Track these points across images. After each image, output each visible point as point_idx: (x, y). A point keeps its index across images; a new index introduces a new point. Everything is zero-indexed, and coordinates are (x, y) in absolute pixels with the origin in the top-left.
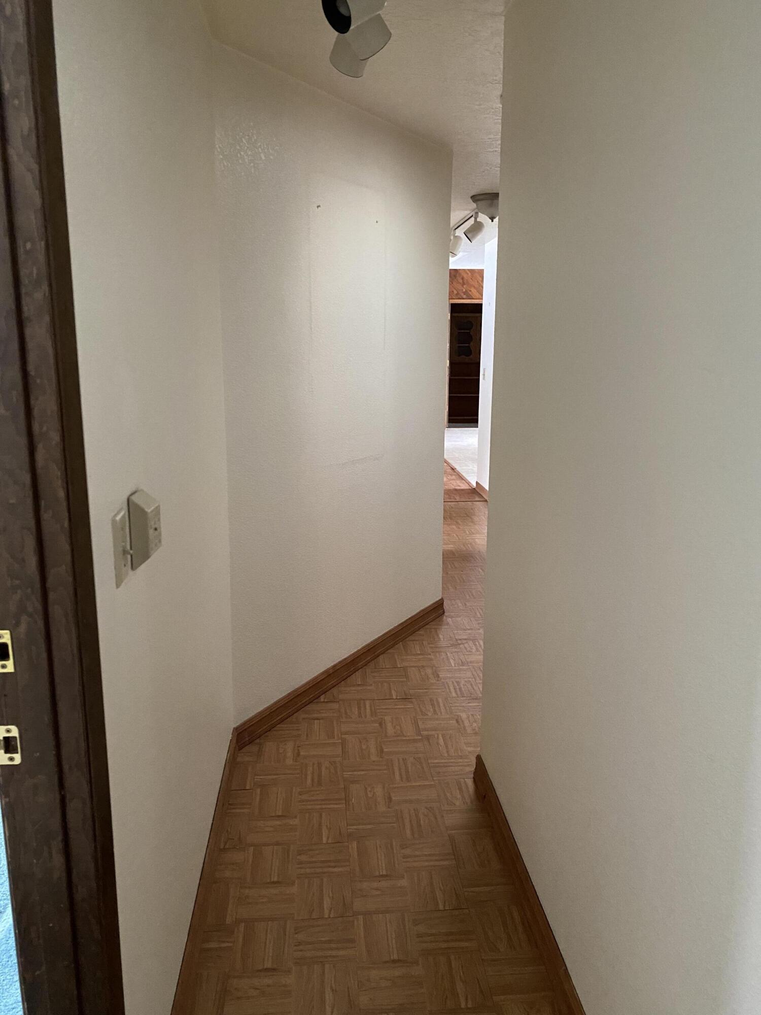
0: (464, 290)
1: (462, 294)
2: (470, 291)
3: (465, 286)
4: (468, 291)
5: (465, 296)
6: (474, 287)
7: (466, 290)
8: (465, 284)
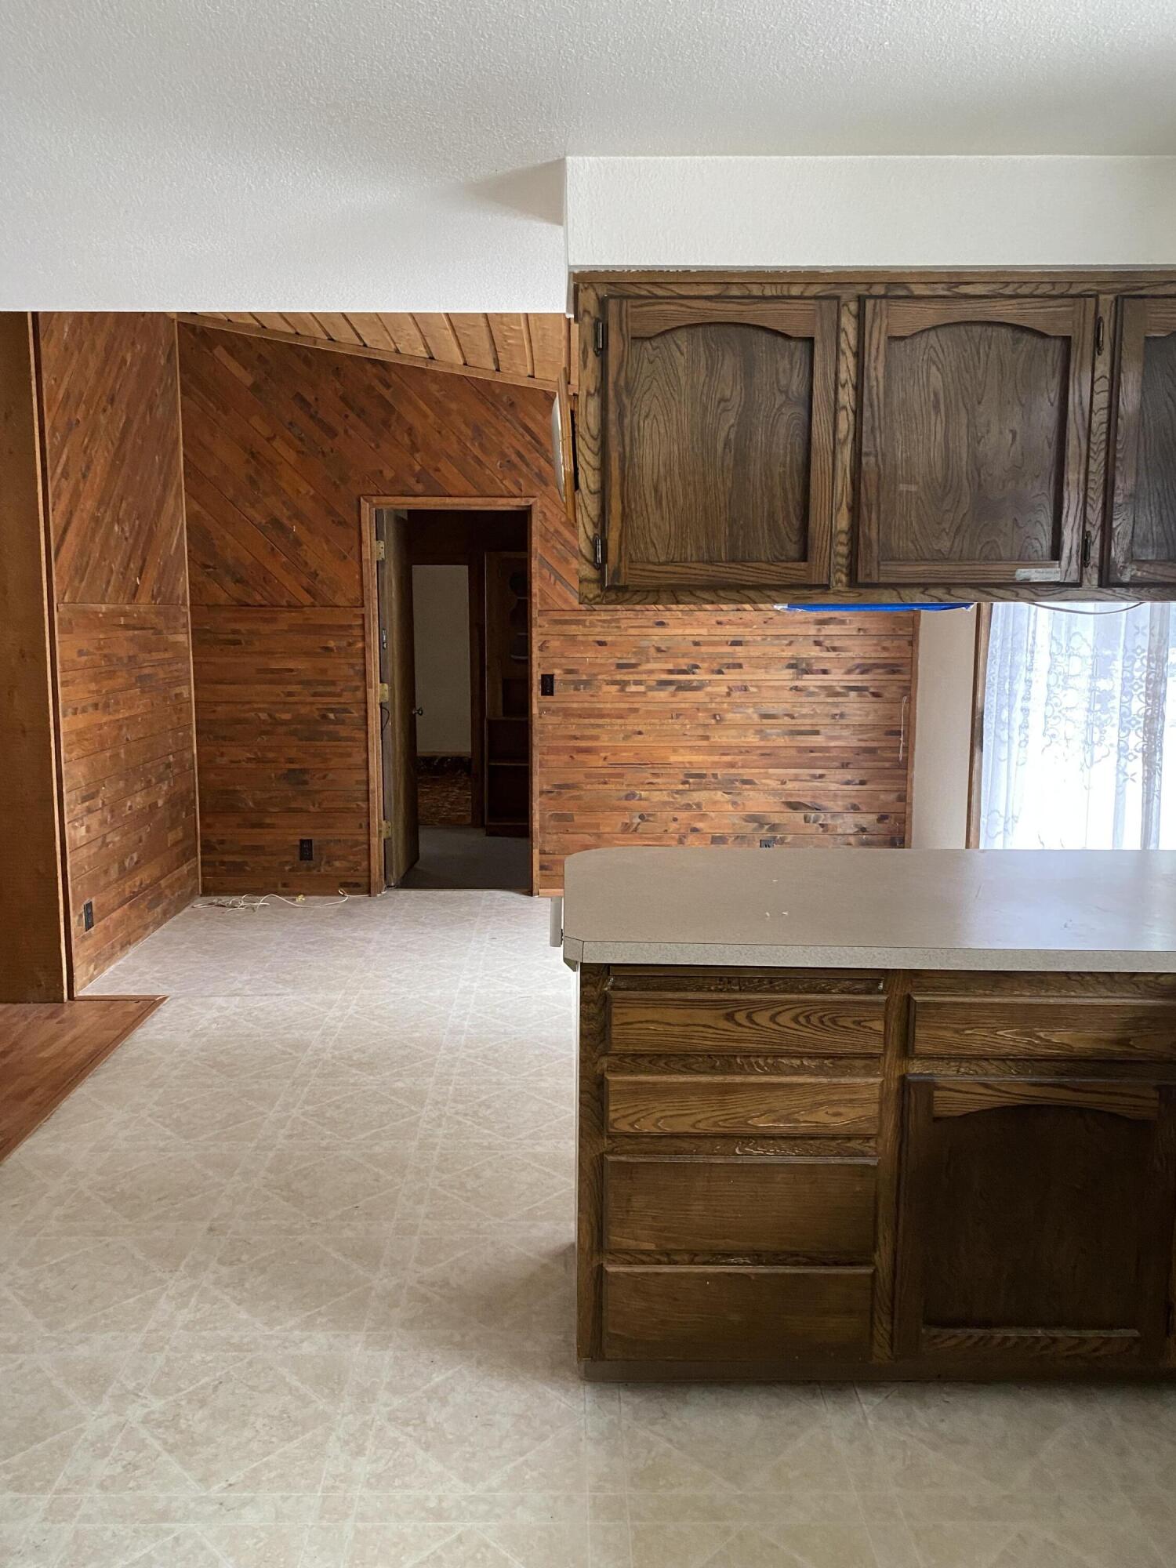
0: (417, 468)
1: (412, 481)
2: (437, 470)
3: (418, 456)
4: (431, 472)
5: (419, 488)
6: (449, 457)
7: (423, 468)
8: (418, 451)
